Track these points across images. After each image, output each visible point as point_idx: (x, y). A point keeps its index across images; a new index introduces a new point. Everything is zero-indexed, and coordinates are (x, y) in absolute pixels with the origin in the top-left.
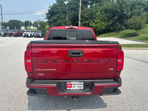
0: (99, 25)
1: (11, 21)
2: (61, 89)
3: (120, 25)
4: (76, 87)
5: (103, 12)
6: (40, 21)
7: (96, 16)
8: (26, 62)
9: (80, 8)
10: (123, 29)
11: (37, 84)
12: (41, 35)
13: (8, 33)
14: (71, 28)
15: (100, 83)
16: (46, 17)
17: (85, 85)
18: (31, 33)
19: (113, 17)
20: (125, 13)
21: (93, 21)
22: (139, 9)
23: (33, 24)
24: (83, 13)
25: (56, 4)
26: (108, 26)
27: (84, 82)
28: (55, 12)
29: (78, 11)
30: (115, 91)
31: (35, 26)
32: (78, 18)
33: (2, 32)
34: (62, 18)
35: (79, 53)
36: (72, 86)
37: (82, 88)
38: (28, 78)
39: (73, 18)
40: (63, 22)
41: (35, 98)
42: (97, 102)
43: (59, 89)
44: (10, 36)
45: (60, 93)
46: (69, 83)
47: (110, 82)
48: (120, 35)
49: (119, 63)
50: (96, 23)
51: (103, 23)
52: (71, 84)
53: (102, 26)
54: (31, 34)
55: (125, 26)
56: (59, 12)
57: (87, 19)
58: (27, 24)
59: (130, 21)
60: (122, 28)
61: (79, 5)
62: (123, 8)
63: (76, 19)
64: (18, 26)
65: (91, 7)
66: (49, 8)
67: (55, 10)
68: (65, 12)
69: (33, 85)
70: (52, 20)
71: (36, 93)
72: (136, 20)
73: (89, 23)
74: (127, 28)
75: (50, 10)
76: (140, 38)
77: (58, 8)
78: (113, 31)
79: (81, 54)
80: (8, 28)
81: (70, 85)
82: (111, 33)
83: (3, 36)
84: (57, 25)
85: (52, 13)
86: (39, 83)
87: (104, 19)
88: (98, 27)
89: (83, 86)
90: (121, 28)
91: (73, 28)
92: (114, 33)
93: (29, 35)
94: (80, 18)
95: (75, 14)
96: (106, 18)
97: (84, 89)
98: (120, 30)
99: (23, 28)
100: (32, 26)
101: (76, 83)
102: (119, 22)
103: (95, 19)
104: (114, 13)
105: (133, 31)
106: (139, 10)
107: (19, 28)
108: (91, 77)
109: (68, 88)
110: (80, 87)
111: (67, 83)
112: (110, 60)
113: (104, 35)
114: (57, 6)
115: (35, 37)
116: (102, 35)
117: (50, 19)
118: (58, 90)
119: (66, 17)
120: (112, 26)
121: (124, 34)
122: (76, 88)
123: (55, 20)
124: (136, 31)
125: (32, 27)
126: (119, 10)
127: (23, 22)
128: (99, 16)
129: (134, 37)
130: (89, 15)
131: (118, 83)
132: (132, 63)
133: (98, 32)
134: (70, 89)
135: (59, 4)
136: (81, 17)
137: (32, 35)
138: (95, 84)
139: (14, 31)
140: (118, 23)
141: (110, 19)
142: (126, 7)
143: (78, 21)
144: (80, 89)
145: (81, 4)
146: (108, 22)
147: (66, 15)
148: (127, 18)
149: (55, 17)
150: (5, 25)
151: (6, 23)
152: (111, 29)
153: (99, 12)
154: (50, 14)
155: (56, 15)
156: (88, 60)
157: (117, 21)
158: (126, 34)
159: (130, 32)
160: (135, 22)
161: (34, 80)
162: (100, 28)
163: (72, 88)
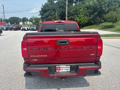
0: (82, 19)
2: (52, 72)
3: (99, 19)
4: (64, 70)
5: (85, 9)
6: (35, 17)
7: (79, 12)
8: (23, 50)
9: (67, 6)
10: (103, 22)
11: (32, 68)
12: (35, 29)
13: (9, 27)
14: (59, 22)
15: (84, 66)
16: (40, 14)
17: (72, 68)
18: (27, 27)
19: (93, 13)
21: (78, 16)
24: (70, 10)
25: (47, 3)
26: (89, 20)
27: (70, 66)
28: (47, 10)
29: (65, 9)
30: (96, 72)
31: (31, 22)
33: (4, 27)
34: (52, 15)
35: (65, 42)
36: (61, 69)
37: (69, 71)
38: (25, 63)
39: (61, 14)
40: (53, 18)
41: (31, 79)
42: (81, 82)
43: (50, 72)
44: (11, 30)
45: (51, 75)
46: (58, 67)
47: (92, 65)
48: (100, 27)
49: (99, 49)
50: (80, 18)
51: (86, 18)
52: (60, 67)
53: (85, 20)
54: (27, 28)
55: (104, 19)
56: (50, 9)
57: (72, 15)
58: (24, 20)
59: (108, 16)
60: (101, 21)
61: (66, 4)
62: (102, 5)
63: (63, 15)
64: (17, 21)
65: (75, 5)
66: (42, 7)
67: (47, 8)
68: (54, 9)
69: (29, 68)
70: (44, 16)
71: (31, 75)
72: (113, 15)
73: (74, 18)
74: (105, 21)
76: (116, 29)
77: (49, 7)
78: (94, 24)
79: (67, 43)
80: (9, 23)
81: (59, 69)
82: (92, 26)
83: (6, 30)
85: (44, 10)
86: (33, 67)
88: (81, 21)
89: (69, 69)
91: (61, 22)
92: (95, 26)
93: (26, 29)
94: (67, 14)
95: (62, 11)
96: (88, 14)
97: (70, 71)
98: (100, 23)
99: (21, 23)
100: (28, 21)
101: (63, 67)
102: (99, 17)
103: (80, 14)
104: (95, 9)
105: (110, 24)
106: (115, 6)
107: (18, 23)
108: (76, 61)
109: (57, 71)
111: (57, 67)
112: (91, 47)
113: (87, 27)
114: (48, 5)
115: (31, 30)
116: (85, 27)
117: (42, 15)
120: (93, 20)
121: (103, 26)
123: (46, 16)
124: (113, 24)
125: (28, 23)
126: (98, 7)
127: (21, 19)
128: (82, 12)
129: (112, 29)
130: (74, 11)
131: (98, 65)
132: (110, 50)
133: (82, 25)
134: (59, 72)
135: (50, 3)
136: (68, 13)
137: (29, 29)
138: (80, 67)
139: (14, 26)
140: (98, 17)
141: (91, 14)
142: (104, 4)
143: (65, 16)
144: (67, 71)
146: (90, 16)
148: (105, 13)
149: (47, 14)
150: (7, 21)
151: (7, 20)
152: (92, 22)
153: (82, 9)
154: (42, 11)
155: (47, 12)
156: (73, 48)
157: (97, 16)
158: (105, 26)
159: (108, 25)
160: (112, 16)
161: (30, 64)
162: (84, 22)
163: (61, 71)
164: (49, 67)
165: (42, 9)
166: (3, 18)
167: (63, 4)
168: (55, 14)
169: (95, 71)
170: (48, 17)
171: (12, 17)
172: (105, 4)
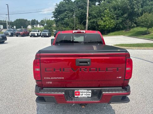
0: (107, 23)
1: (17, 20)
2: (69, 97)
3: (130, 23)
5: (112, 9)
6: (47, 20)
7: (104, 14)
8: (35, 70)
9: (88, 6)
10: (134, 27)
11: (45, 92)
12: (47, 35)
13: (15, 33)
15: (108, 91)
16: (53, 16)
17: (93, 93)
18: (37, 32)
19: (122, 14)
20: (135, 10)
21: (102, 19)
22: (150, 5)
23: (40, 23)
24: (91, 11)
25: (63, 2)
26: (117, 24)
27: (92, 90)
28: (62, 11)
29: (86, 9)
31: (42, 25)
32: (86, 16)
33: (9, 32)
34: (69, 17)
35: (86, 62)
36: (80, 94)
37: (90, 96)
38: (37, 86)
39: (81, 16)
40: (70, 21)
41: (43, 105)
42: (105, 108)
44: (17, 36)
45: (68, 101)
46: (77, 91)
47: (118, 90)
48: (131, 33)
50: (104, 22)
51: (112, 21)
52: (79, 92)
53: (111, 24)
54: (38, 34)
55: (136, 23)
56: (66, 10)
57: (95, 17)
58: (34, 23)
59: (141, 18)
60: (133, 26)
61: (86, 3)
62: (133, 5)
63: (83, 17)
64: (25, 25)
65: (99, 4)
66: (56, 7)
67: (62, 9)
68: (72, 10)
69: (42, 93)
70: (58, 19)
71: (45, 101)
72: (148, 18)
73: (97, 22)
74: (137, 26)
75: (56, 8)
76: (152, 36)
77: (65, 6)
78: (122, 29)
79: (89, 63)
80: (15, 27)
81: (77, 93)
82: (121, 31)
83: (10, 36)
84: (64, 23)
85: (59, 11)
86: (47, 91)
87: (113, 16)
88: (106, 26)
89: (90, 94)
90: (131, 26)
92: (124, 31)
93: (36, 35)
94: (87, 16)
95: (82, 13)
96: (115, 16)
97: (91, 97)
99: (30, 27)
100: (39, 25)
101: (83, 91)
102: (129, 19)
103: (104, 17)
104: (124, 10)
105: (144, 29)
106: (150, 7)
107: (26, 27)
108: (99, 85)
109: (75, 96)
110: (88, 95)
111: (75, 91)
112: (118, 68)
113: (113, 33)
114: (64, 4)
115: (42, 37)
116: (111, 33)
117: (56, 18)
118: (66, 97)
119: (73, 15)
120: (121, 24)
121: (135, 32)
122: (84, 96)
123: (62, 18)
124: (147, 29)
125: (38, 26)
126: (129, 7)
127: (29, 21)
128: (108, 13)
129: (146, 36)
130: (97, 13)
131: (126, 91)
132: (143, 65)
133: (107, 31)
134: (78, 97)
135: (66, 2)
136: (89, 15)
137: (39, 34)
138: (103, 93)
139: (21, 31)
140: (128, 21)
141: (120, 16)
142: (136, 3)
143: (86, 19)
144: (88, 97)
145: (88, 2)
146: (117, 19)
147: (73, 13)
148: (138, 15)
149: (62, 16)
150: (12, 24)
151: (13, 22)
152: (120, 27)
153: (108, 9)
154: (56, 12)
155: (63, 13)
156: (96, 69)
157: (127, 19)
158: (137, 32)
159: (141, 30)
160: (146, 19)
161: (43, 88)
162: (109, 26)
163: (80, 96)
164: (66, 92)
165: (56, 9)
166: (7, 20)
167: (83, 4)
168: (72, 16)
169: (122, 97)
170: (63, 20)
171: (18, 19)
172: (138, 4)
